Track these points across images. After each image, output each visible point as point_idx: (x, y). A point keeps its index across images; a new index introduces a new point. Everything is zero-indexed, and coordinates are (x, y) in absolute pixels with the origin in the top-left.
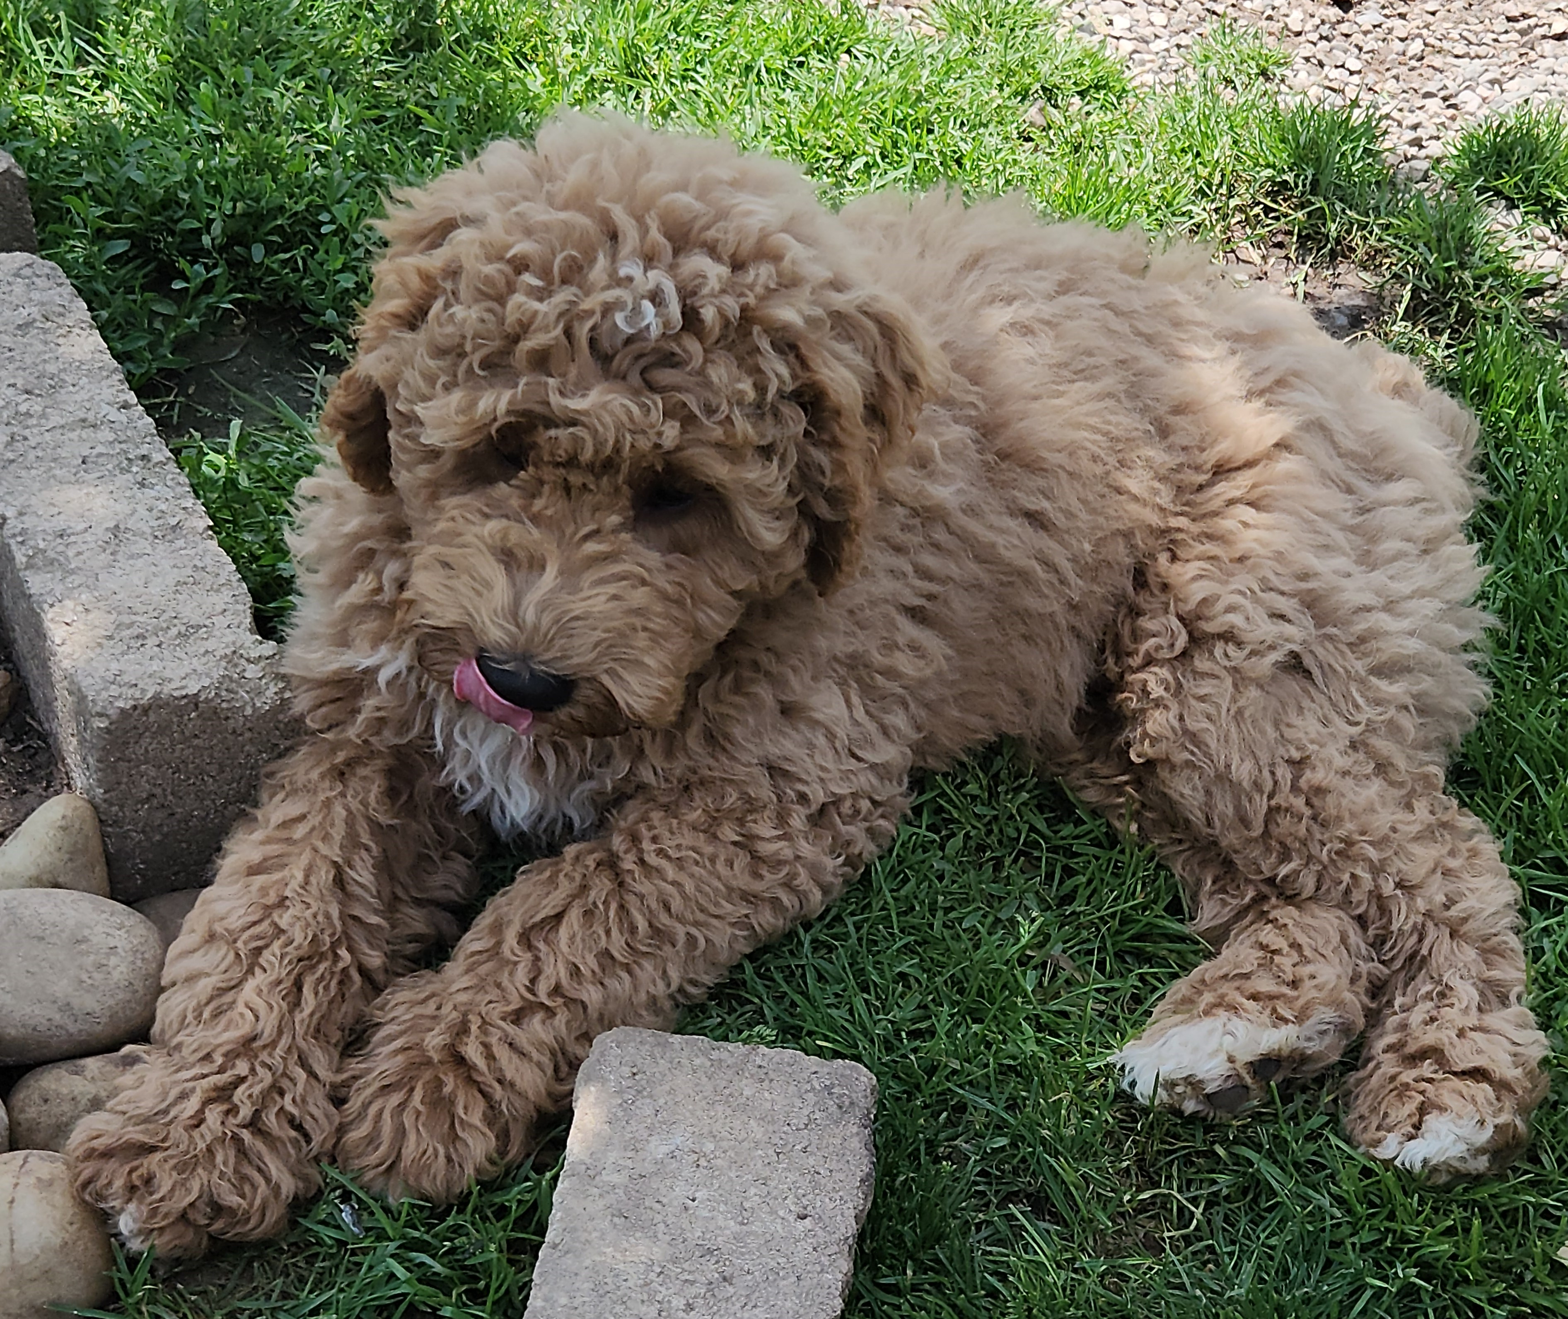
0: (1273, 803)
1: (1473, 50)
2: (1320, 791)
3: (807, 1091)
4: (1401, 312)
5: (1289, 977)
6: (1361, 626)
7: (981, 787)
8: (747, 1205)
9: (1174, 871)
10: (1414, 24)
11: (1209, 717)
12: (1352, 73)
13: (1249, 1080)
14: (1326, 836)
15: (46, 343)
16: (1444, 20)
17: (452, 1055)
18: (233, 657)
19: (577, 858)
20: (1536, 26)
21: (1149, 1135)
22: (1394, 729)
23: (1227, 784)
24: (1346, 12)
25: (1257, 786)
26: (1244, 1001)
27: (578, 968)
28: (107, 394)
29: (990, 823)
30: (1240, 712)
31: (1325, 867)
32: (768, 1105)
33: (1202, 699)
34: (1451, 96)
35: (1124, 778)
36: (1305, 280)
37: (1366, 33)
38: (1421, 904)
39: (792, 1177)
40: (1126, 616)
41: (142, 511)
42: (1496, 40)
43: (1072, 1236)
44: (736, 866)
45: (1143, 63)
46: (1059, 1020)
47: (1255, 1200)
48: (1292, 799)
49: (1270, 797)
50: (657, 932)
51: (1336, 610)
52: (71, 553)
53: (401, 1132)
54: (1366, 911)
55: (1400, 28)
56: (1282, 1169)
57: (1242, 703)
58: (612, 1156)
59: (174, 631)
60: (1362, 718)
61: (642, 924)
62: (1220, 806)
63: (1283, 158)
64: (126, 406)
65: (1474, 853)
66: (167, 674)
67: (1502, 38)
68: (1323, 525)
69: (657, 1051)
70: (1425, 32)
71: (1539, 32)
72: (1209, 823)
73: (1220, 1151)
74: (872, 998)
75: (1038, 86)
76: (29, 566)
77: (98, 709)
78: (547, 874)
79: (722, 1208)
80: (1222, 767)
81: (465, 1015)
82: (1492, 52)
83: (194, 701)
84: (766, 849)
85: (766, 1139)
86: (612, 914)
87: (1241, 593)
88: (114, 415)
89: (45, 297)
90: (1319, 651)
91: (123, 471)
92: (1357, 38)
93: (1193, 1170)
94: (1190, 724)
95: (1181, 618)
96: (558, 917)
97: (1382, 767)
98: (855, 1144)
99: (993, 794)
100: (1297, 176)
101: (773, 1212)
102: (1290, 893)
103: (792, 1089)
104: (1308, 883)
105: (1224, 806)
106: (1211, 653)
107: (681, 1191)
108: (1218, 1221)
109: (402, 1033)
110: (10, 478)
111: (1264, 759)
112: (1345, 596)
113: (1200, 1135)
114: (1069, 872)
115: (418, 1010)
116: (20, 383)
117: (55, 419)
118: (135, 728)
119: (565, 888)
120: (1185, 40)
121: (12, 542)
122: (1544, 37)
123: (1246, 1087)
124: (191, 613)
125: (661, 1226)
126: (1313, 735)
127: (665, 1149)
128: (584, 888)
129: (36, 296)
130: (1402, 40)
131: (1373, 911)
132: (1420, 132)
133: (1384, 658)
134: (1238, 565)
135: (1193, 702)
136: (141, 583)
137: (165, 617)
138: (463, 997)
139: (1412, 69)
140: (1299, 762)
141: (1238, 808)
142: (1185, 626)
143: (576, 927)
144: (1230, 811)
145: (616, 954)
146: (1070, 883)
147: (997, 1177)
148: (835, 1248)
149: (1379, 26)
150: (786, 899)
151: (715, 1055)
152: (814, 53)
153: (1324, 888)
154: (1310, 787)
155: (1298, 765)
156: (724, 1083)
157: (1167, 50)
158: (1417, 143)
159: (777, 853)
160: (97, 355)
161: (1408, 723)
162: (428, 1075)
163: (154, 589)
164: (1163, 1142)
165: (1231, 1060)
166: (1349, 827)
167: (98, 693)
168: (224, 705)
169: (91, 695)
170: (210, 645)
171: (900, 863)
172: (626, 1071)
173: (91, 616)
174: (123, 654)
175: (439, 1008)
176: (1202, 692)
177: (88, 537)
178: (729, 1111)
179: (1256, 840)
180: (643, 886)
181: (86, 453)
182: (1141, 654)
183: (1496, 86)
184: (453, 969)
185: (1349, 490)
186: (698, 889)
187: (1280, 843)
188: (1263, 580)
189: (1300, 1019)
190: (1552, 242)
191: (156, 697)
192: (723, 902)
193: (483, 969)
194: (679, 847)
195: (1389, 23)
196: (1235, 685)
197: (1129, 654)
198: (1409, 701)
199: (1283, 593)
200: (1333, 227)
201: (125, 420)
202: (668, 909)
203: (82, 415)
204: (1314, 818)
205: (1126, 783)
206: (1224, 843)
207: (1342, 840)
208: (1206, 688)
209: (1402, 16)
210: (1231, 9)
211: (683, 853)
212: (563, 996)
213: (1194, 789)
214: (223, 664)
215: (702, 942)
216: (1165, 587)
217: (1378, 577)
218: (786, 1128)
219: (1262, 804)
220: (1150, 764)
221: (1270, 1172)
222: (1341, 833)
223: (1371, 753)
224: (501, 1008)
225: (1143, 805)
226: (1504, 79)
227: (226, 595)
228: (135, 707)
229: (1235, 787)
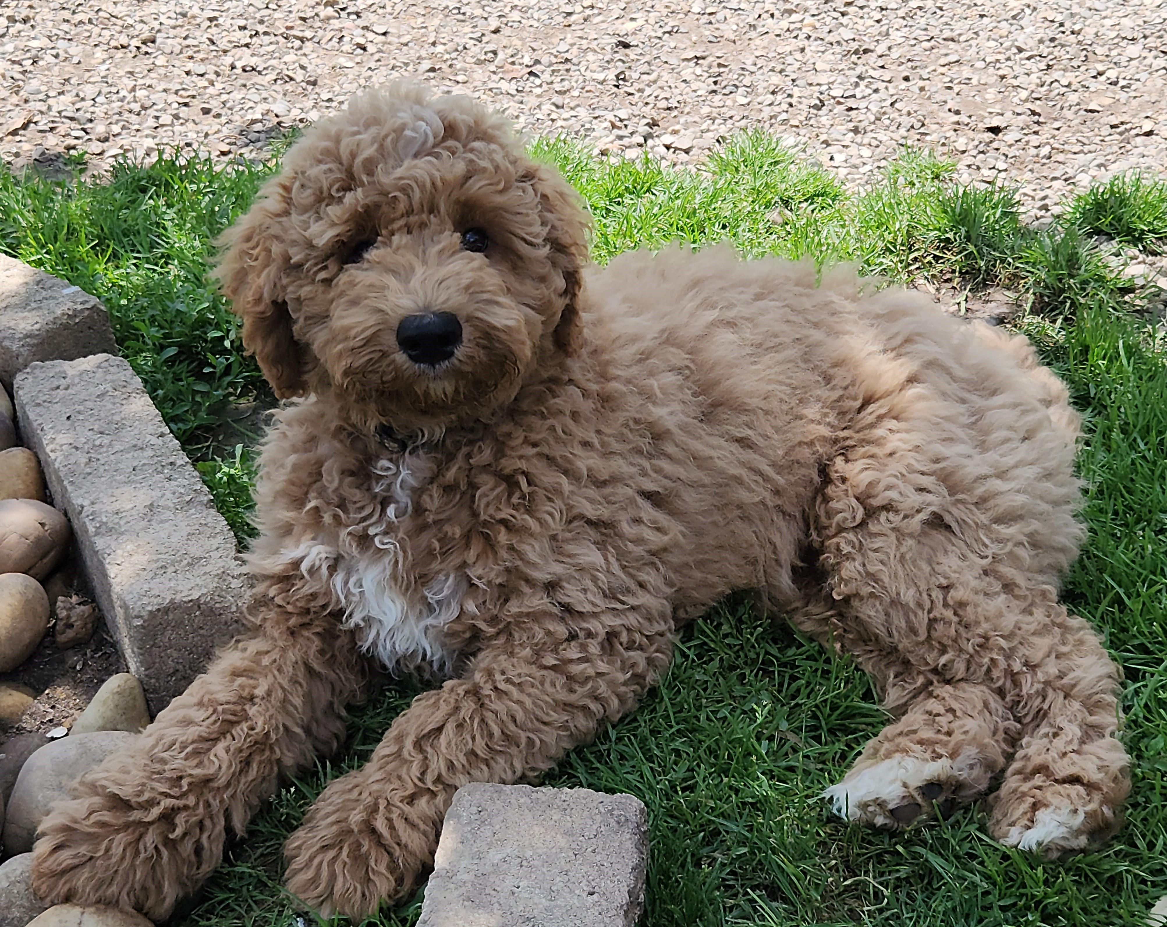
0: (931, 616)
1: (1086, 149)
2: (962, 604)
3: (596, 814)
4: (1028, 309)
5: (945, 729)
6: (980, 490)
7: (731, 627)
8: (554, 888)
9: (866, 671)
10: (1044, 137)
11: (882, 562)
12: (1000, 171)
13: (919, 800)
14: (970, 634)
15: (114, 404)
16: (1066, 132)
17: (368, 827)
18: (222, 576)
19: (452, 690)
20: (1131, 129)
21: (849, 841)
22: (1013, 558)
23: (899, 607)
24: (997, 135)
25: (920, 605)
26: (912, 745)
27: (452, 762)
28: (151, 429)
29: (738, 651)
30: (902, 556)
31: (971, 656)
32: (569, 825)
33: (876, 551)
34: (1070, 178)
35: (829, 613)
36: (966, 300)
37: (1010, 146)
38: (1040, 676)
39: (584, 869)
40: (821, 503)
41: (168, 495)
42: (1103, 141)
43: (796, 912)
44: (557, 684)
45: (854, 180)
46: (787, 773)
47: (930, 883)
48: (944, 611)
49: (929, 612)
50: (506, 737)
51: (962, 481)
52: (122, 522)
53: (333, 877)
54: (1004, 684)
55: (1034, 140)
56: (946, 860)
57: (903, 549)
58: (463, 864)
59: (185, 562)
60: (989, 552)
61: (496, 731)
62: (896, 622)
63: (945, 222)
64: (162, 435)
65: (1081, 642)
66: (180, 588)
67: (1106, 139)
68: (947, 425)
69: (495, 795)
70: (1052, 141)
71: (1133, 132)
72: (890, 635)
73: (900, 848)
74: (655, 766)
75: (777, 199)
76: (97, 534)
77: (136, 613)
78: (432, 701)
79: (538, 891)
80: (894, 595)
81: (377, 799)
82: (1099, 147)
83: (197, 604)
84: (576, 669)
85: (567, 845)
86: (475, 725)
87: (895, 476)
88: (154, 440)
89: (115, 377)
90: (954, 510)
91: (159, 473)
92: (1004, 149)
93: (884, 865)
94: (871, 569)
95: (858, 499)
96: (439, 730)
97: (1008, 587)
98: (629, 845)
99: (740, 631)
100: (955, 234)
101: (571, 891)
102: (948, 677)
103: (586, 813)
104: (960, 669)
105: (899, 622)
106: (879, 520)
107: (509, 882)
108: (902, 897)
109: (334, 812)
110: (88, 484)
111: (923, 587)
112: (968, 470)
113: (887, 840)
114: (794, 678)
115: (347, 796)
116: (96, 428)
117: (118, 447)
118: (161, 624)
119: (444, 709)
120: (883, 163)
121: (86, 520)
122: (1138, 135)
123: (918, 805)
124: (195, 550)
125: (496, 905)
126: (955, 568)
127: (500, 857)
128: (457, 709)
129: (109, 377)
130: (1037, 147)
131: (1009, 684)
132: (1047, 201)
133: (1001, 510)
134: (890, 459)
135: (871, 553)
136: (166, 536)
137: (179, 554)
138: (375, 787)
139: (1043, 165)
140: (947, 587)
141: (908, 621)
142: (861, 503)
143: (451, 735)
144: (903, 624)
145: (479, 752)
146: (794, 685)
147: (741, 874)
148: (615, 912)
149: (1019, 141)
150: (594, 706)
151: (534, 795)
152: (627, 195)
153: (972, 669)
154: (955, 602)
155: (946, 589)
156: (540, 813)
157: (871, 171)
158: (1045, 208)
159: (582, 672)
160: (146, 408)
161: (1023, 553)
162: (352, 839)
163: (174, 539)
164: (861, 848)
165: (905, 785)
166: (985, 627)
167: (135, 603)
168: (217, 605)
169: (131, 604)
170: (207, 569)
171: (674, 679)
172: (474, 810)
173: (133, 558)
174: (152, 579)
175: (360, 794)
176: (876, 546)
177: (134, 512)
178: (543, 830)
179: (923, 643)
180: (497, 706)
181: (135, 464)
182: (834, 525)
183: (1102, 168)
184: (370, 767)
185: (963, 401)
186: (534, 703)
187: (939, 643)
188: (908, 466)
189: (953, 755)
190: (1140, 259)
191: (172, 601)
192: (552, 713)
193: (390, 767)
194: (519, 675)
195: (1026, 138)
196: (898, 539)
197: (826, 528)
198: (1025, 539)
199: (923, 474)
200: (982, 264)
201: (161, 443)
202: (515, 721)
203: (134, 442)
204: (960, 623)
205: (832, 616)
206: (900, 647)
207: (980, 636)
208: (878, 543)
209: (1036, 133)
210: (916, 142)
211: (523, 679)
212: (443, 783)
213: (877, 611)
214: (216, 580)
215: (538, 742)
216: (844, 480)
217: (991, 456)
218: (581, 838)
219: (923, 618)
220: (847, 600)
221: (936, 862)
222: (980, 631)
223: (998, 577)
224: (401, 793)
225: (845, 630)
226: (1107, 163)
227: (219, 539)
228: (158, 610)
229: (905, 607)
